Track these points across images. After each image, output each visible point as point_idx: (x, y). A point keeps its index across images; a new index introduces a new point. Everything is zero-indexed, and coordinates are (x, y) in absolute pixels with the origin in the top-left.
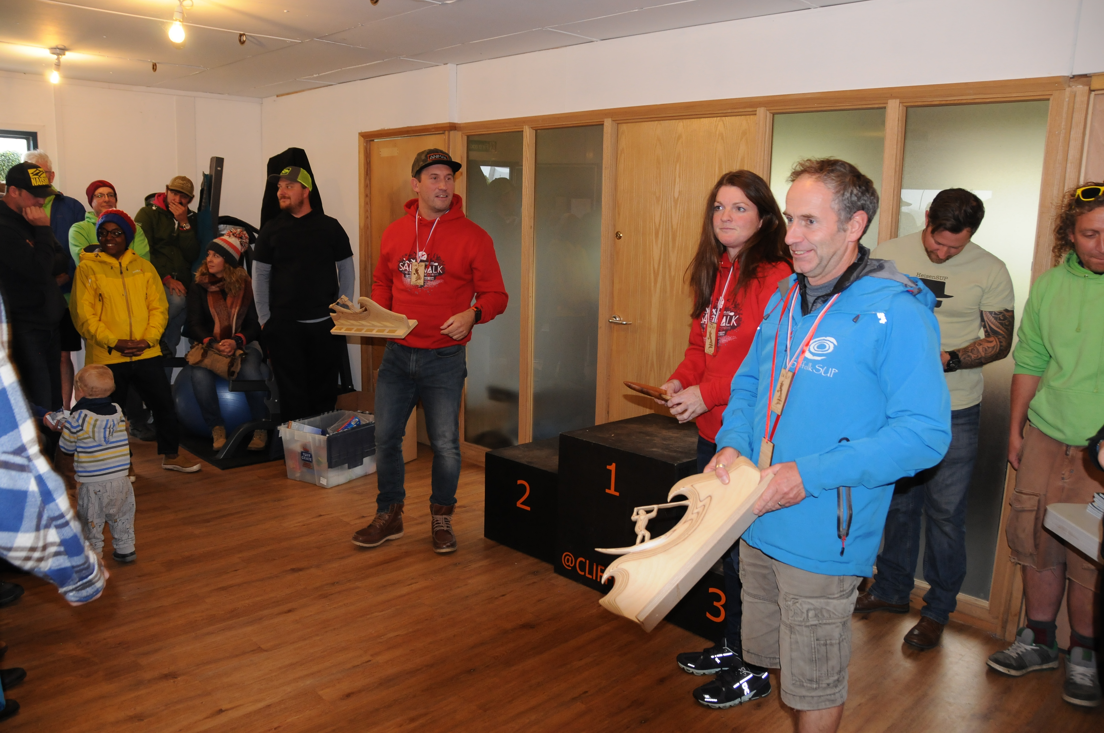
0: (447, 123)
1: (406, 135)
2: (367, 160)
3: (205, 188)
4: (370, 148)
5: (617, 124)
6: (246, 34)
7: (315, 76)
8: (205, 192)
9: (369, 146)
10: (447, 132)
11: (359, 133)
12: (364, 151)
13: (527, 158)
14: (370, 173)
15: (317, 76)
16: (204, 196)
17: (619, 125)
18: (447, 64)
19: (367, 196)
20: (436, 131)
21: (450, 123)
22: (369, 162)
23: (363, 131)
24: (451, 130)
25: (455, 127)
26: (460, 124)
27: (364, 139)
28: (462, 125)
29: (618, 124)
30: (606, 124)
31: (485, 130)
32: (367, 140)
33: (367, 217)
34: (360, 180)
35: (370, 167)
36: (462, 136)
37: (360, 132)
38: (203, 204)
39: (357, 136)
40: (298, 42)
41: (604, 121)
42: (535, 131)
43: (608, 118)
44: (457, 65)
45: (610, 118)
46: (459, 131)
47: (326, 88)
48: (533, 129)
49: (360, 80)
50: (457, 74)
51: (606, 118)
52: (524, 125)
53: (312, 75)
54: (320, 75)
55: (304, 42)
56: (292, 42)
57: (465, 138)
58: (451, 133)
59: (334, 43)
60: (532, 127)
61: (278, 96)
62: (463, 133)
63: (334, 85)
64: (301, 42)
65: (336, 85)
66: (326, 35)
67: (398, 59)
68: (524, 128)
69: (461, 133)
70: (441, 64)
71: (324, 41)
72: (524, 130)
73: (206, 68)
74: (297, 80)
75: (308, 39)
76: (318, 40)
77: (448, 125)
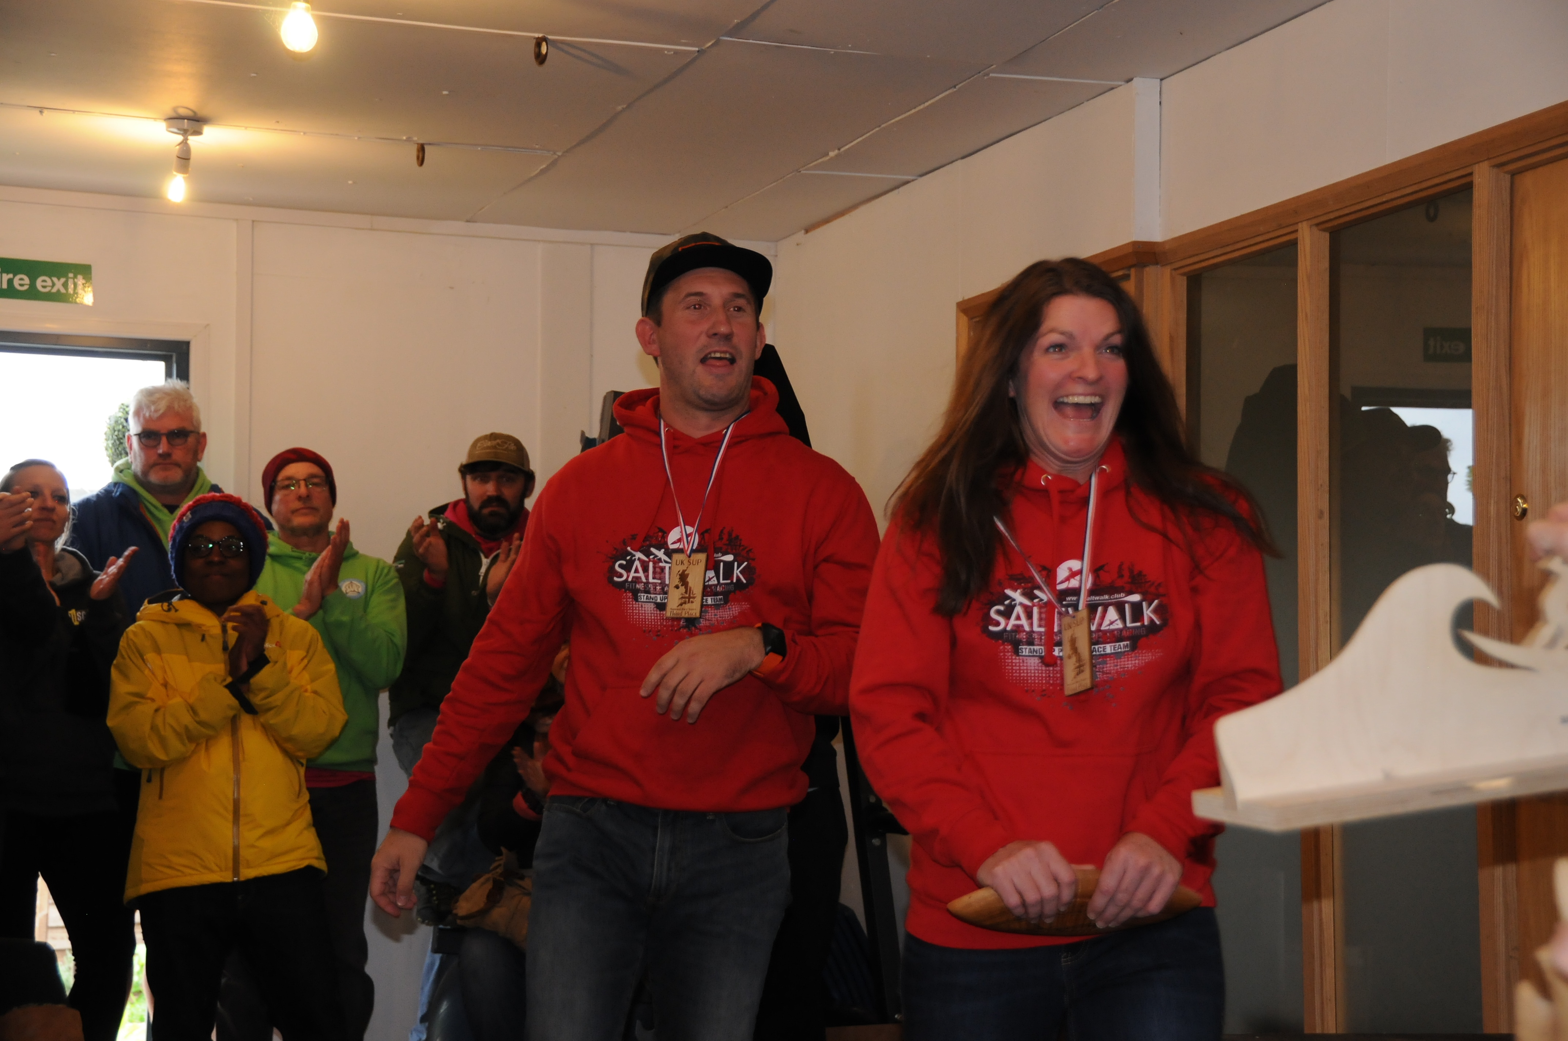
0: (1128, 244)
5: (1508, 177)
6: (550, 37)
10: (1133, 272)
11: (959, 305)
15: (836, 156)
17: (1516, 177)
18: (1131, 80)
21: (1135, 244)
23: (966, 298)
24: (1145, 266)
25: (1155, 254)
26: (1162, 243)
28: (1166, 247)
29: (1513, 174)
30: (1477, 180)
31: (1219, 252)
36: (1173, 278)
37: (960, 299)
39: (952, 311)
40: (693, 52)
41: (1471, 174)
42: (1327, 235)
43: (1481, 164)
44: (1162, 80)
45: (1488, 159)
46: (1162, 266)
47: (896, 191)
48: (1320, 230)
49: (963, 158)
50: (1162, 103)
51: (1477, 165)
52: (1297, 223)
53: (828, 154)
54: (842, 149)
55: (703, 48)
56: (676, 52)
57: (1182, 283)
58: (1145, 273)
59: (780, 45)
60: (1317, 225)
61: (807, 231)
62: (1175, 269)
63: (913, 180)
64: (697, 49)
65: (915, 182)
66: (738, 24)
67: (986, 78)
68: (1300, 231)
69: (1169, 270)
70: (1120, 83)
71: (751, 41)
72: (1299, 235)
73: (555, 153)
74: (802, 172)
75: (710, 41)
76: (731, 39)
77: (1131, 249)
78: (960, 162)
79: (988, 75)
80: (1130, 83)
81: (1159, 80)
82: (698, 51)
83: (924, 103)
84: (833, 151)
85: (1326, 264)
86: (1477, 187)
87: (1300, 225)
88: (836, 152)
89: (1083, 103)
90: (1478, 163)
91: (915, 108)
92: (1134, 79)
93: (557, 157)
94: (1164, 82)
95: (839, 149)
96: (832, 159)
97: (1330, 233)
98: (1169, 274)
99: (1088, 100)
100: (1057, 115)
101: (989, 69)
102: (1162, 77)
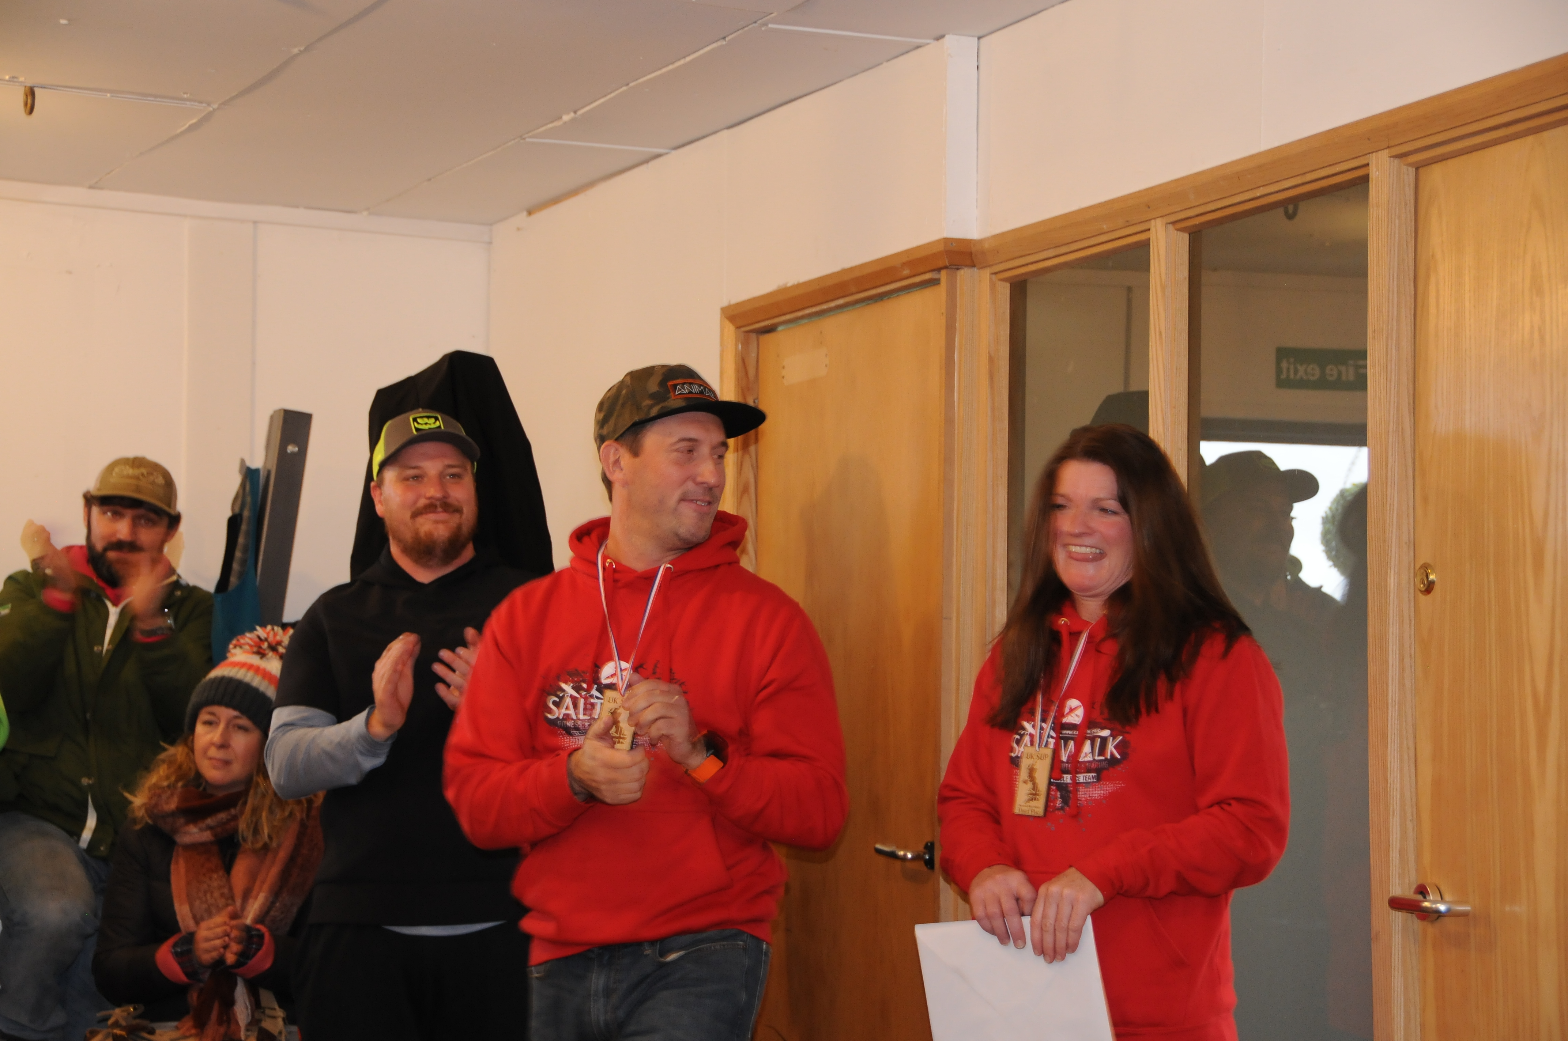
0: (938, 241)
1: (841, 302)
3: (246, 514)
4: (758, 361)
5: (1412, 171)
7: (566, 118)
8: (244, 527)
9: (754, 355)
10: (943, 275)
11: (724, 310)
12: (737, 371)
13: (1160, 333)
14: (756, 444)
15: (571, 120)
16: (241, 540)
17: (1421, 170)
18: (943, 37)
20: (914, 276)
21: (947, 241)
23: (734, 301)
24: (958, 269)
25: (971, 253)
26: (981, 241)
27: (738, 328)
28: (986, 246)
29: (1419, 167)
30: (1374, 173)
31: (1051, 253)
32: (745, 332)
36: (992, 285)
37: (725, 304)
38: (236, 566)
39: (716, 318)
41: (1368, 165)
42: (1186, 236)
43: (1380, 152)
44: (979, 38)
45: (1388, 147)
46: (980, 268)
47: (641, 168)
48: (1178, 230)
49: (729, 129)
50: (979, 67)
51: (1374, 154)
52: (1150, 220)
53: (561, 118)
54: (580, 112)
57: (1005, 290)
58: (958, 277)
60: (1174, 223)
61: (530, 213)
62: (995, 273)
63: (667, 153)
65: (669, 156)
67: (763, 29)
68: (1153, 230)
69: (988, 274)
70: (928, 41)
72: (1152, 235)
73: (209, 105)
74: (528, 140)
77: (941, 248)
78: (725, 135)
79: (766, 24)
80: (941, 41)
81: (977, 39)
83: (684, 57)
84: (568, 113)
85: (1184, 273)
86: (1374, 182)
87: (1153, 221)
88: (572, 115)
89: (881, 64)
90: (1376, 151)
91: (672, 63)
92: (947, 37)
93: (211, 109)
94: (982, 41)
95: (575, 112)
96: (565, 123)
97: (1189, 235)
98: (988, 279)
99: (888, 61)
100: (848, 77)
101: (768, 17)
102: (980, 34)
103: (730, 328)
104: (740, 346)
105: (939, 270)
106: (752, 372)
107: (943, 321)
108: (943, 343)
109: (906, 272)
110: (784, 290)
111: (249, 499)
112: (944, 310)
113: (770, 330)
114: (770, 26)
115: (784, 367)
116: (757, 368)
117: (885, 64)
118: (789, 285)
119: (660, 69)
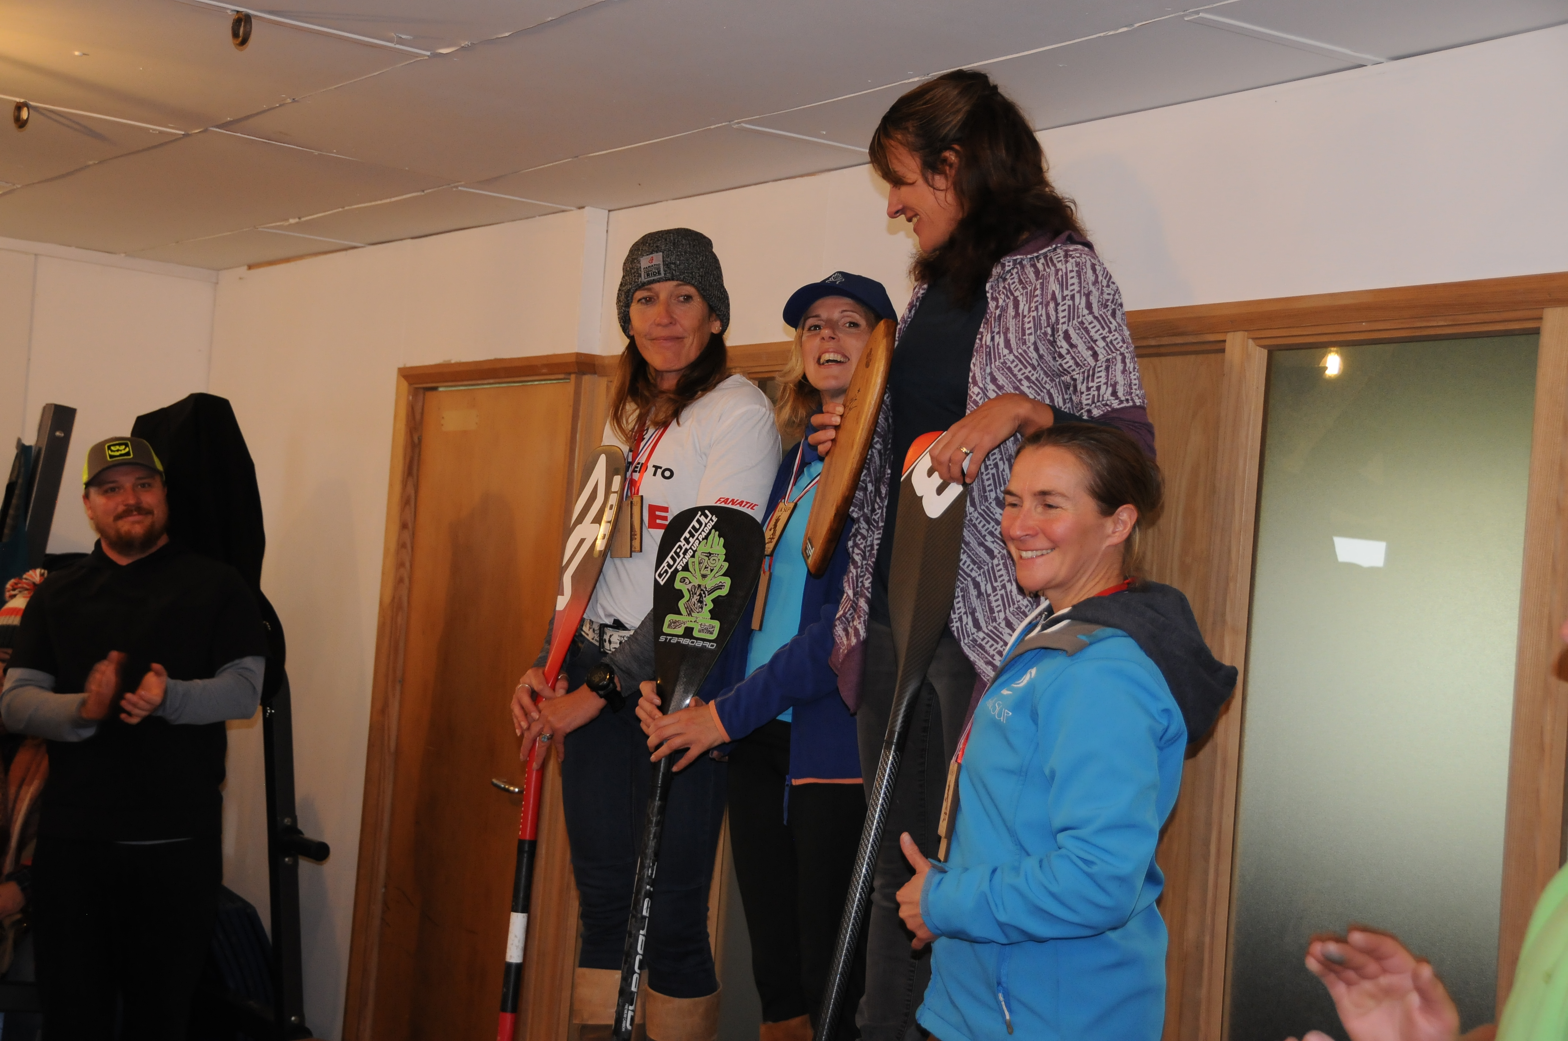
0: (572, 354)
2: (412, 437)
3: (20, 481)
4: (423, 409)
6: (33, 104)
7: (292, 221)
8: (17, 492)
9: (420, 404)
10: (573, 376)
11: (400, 370)
12: (408, 415)
14: (418, 470)
15: (297, 223)
16: (14, 501)
18: (583, 207)
19: (404, 526)
20: (549, 374)
21: (578, 355)
22: (416, 440)
23: (409, 365)
26: (602, 358)
27: (410, 384)
32: (417, 388)
33: (401, 580)
34: (391, 485)
35: (419, 455)
37: (401, 366)
39: (393, 375)
40: (178, 134)
44: (609, 211)
46: (599, 376)
47: (344, 253)
49: (413, 238)
50: (608, 231)
53: (287, 220)
54: (303, 219)
55: (190, 133)
56: (161, 132)
58: (583, 380)
59: (267, 141)
61: (250, 267)
63: (362, 247)
64: (183, 133)
65: (364, 249)
66: (231, 123)
67: (454, 189)
70: (572, 208)
71: (239, 135)
74: (259, 229)
75: (197, 129)
76: (219, 130)
77: (573, 359)
78: (409, 241)
79: (457, 187)
80: (582, 210)
82: (183, 135)
83: (391, 198)
84: (294, 218)
88: (297, 220)
92: (587, 208)
93: (15, 187)
94: (611, 213)
95: (299, 218)
96: (290, 225)
98: (605, 386)
99: (539, 216)
100: (508, 221)
101: (459, 183)
102: (610, 209)
103: (405, 384)
104: (411, 398)
105: (570, 374)
106: (418, 417)
107: (571, 412)
108: (570, 427)
109: (544, 371)
110: (448, 365)
111: (23, 470)
112: (571, 403)
113: (435, 389)
114: (460, 188)
115: (443, 418)
116: (422, 414)
117: (538, 218)
118: (453, 362)
119: (371, 201)
